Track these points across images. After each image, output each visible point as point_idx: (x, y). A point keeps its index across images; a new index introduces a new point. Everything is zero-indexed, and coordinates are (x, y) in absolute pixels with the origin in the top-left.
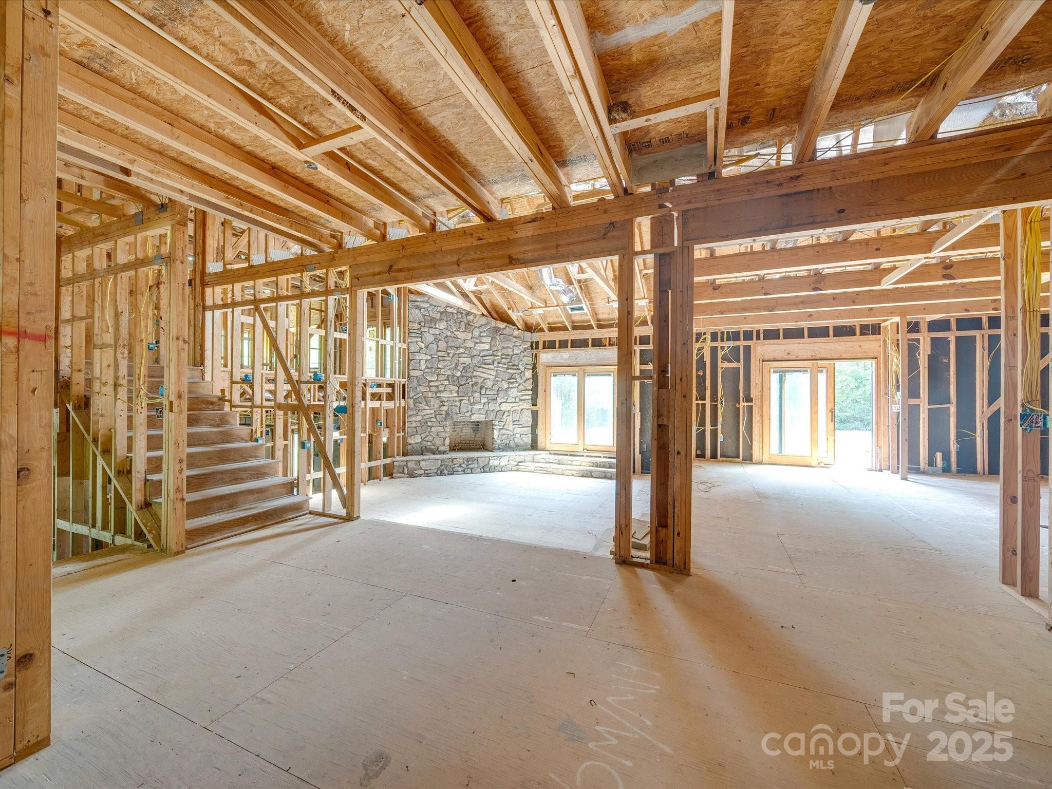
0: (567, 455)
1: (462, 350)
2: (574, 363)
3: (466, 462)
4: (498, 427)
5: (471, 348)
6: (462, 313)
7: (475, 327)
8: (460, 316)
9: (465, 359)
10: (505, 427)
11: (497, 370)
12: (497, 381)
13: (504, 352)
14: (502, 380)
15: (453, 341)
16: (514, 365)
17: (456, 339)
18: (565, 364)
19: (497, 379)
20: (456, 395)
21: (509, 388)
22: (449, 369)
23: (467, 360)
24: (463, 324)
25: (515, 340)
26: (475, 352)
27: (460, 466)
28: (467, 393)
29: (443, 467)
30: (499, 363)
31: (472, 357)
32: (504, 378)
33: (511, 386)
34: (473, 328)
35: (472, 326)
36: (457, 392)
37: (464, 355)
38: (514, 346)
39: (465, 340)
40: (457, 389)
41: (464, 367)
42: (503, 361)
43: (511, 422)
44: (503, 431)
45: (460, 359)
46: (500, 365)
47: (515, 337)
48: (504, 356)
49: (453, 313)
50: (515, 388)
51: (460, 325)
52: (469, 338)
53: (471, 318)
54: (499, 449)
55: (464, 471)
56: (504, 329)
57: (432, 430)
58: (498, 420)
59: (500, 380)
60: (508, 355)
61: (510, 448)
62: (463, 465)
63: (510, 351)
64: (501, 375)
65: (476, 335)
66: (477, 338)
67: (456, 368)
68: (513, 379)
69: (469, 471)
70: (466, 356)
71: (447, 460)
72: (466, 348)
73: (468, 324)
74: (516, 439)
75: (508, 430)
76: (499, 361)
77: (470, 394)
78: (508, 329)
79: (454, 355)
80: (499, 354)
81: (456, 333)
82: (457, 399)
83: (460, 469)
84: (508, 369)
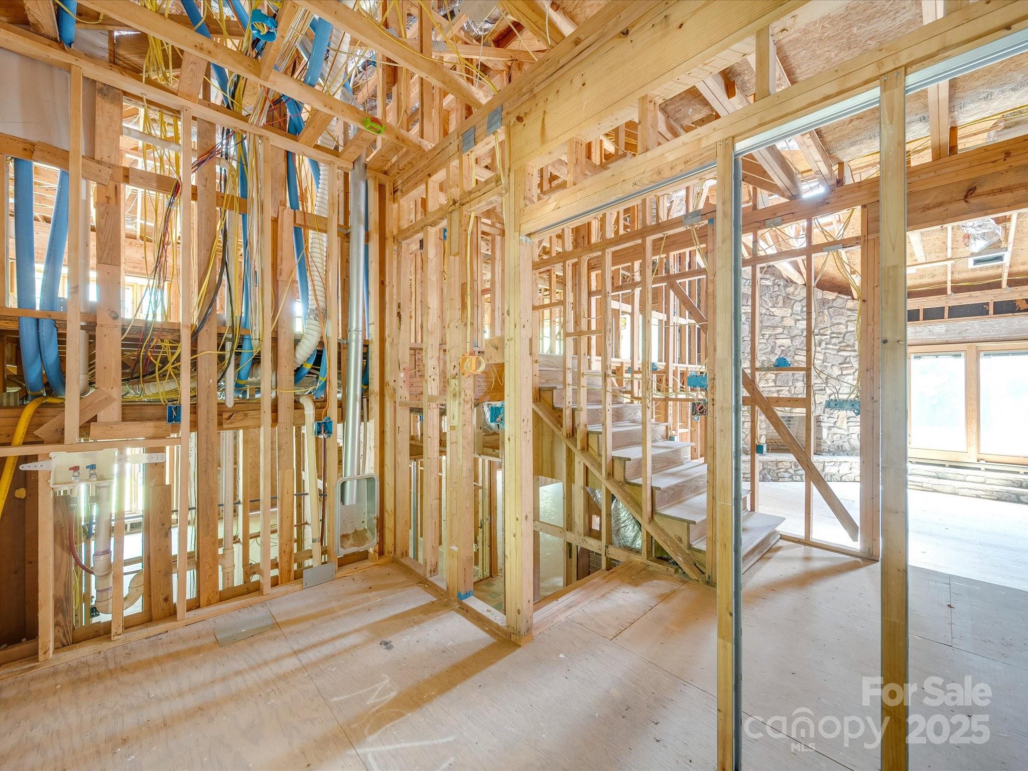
0: (944, 466)
1: (780, 330)
2: (959, 339)
3: (793, 467)
4: (828, 425)
5: (790, 327)
6: (779, 285)
7: (796, 301)
8: (776, 288)
9: (784, 341)
10: (837, 425)
11: (825, 353)
12: (826, 366)
13: (835, 329)
14: (833, 365)
15: (768, 320)
16: (848, 346)
17: (772, 318)
18: (938, 341)
19: (825, 364)
20: (773, 384)
21: (842, 375)
22: (764, 354)
23: (787, 342)
24: (780, 298)
25: (849, 313)
26: (796, 332)
27: (786, 471)
28: (788, 382)
29: (765, 471)
30: (827, 344)
31: (792, 338)
32: (834, 363)
33: (844, 373)
34: (793, 301)
35: (791, 299)
36: (775, 381)
37: (783, 336)
38: (848, 321)
39: (783, 317)
40: (774, 378)
41: (783, 351)
42: (834, 341)
43: (846, 421)
44: (835, 430)
45: (777, 341)
46: (830, 346)
47: (849, 310)
48: (835, 335)
49: (768, 286)
50: (850, 374)
51: (777, 300)
52: (789, 315)
53: (791, 289)
54: (829, 451)
55: (791, 477)
56: (834, 300)
58: (828, 415)
59: (830, 365)
60: (840, 333)
61: (843, 451)
62: (790, 470)
63: (842, 329)
64: (831, 359)
65: (797, 311)
66: (798, 314)
67: (772, 352)
68: (848, 363)
69: (798, 478)
70: (785, 336)
71: (770, 463)
72: (784, 328)
73: (787, 298)
74: (852, 440)
75: (840, 428)
76: (828, 341)
77: (790, 384)
78: (839, 300)
79: (770, 336)
80: (829, 332)
81: (772, 310)
82: (774, 389)
83: (787, 475)
84: (839, 350)
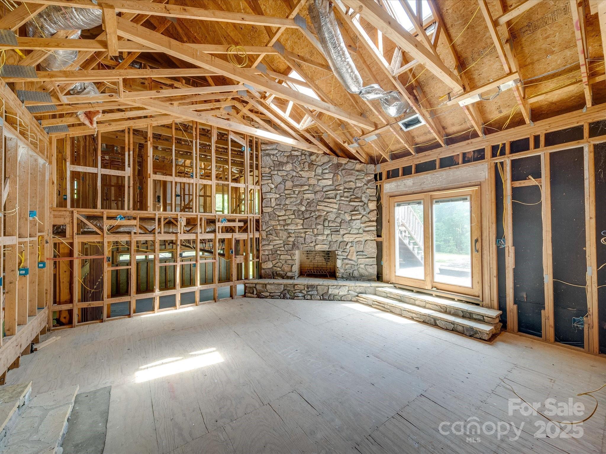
1: (306, 187)
2: (419, 190)
3: (306, 289)
4: (342, 257)
5: (314, 185)
6: (305, 155)
7: (319, 166)
8: (303, 157)
9: (309, 195)
10: (349, 257)
11: (340, 204)
12: (340, 213)
13: (347, 186)
14: (345, 213)
15: (297, 180)
16: (357, 198)
17: (300, 178)
18: (409, 192)
19: (339, 212)
20: (301, 227)
21: (351, 220)
22: (295, 205)
23: (311, 196)
24: (306, 164)
25: (357, 173)
26: (318, 188)
27: (301, 292)
28: (311, 225)
29: (286, 292)
30: (341, 197)
31: (316, 193)
32: (346, 211)
33: (353, 218)
34: (315, 166)
35: (315, 165)
36: (303, 225)
37: (307, 192)
38: (356, 179)
39: (309, 178)
40: (302, 222)
41: (308, 203)
42: (346, 194)
43: (355, 253)
44: (346, 261)
45: (304, 195)
46: (343, 198)
47: (358, 171)
48: (346, 190)
49: (297, 156)
50: (359, 219)
51: (303, 165)
52: (313, 176)
53: (313, 157)
54: (343, 278)
55: (304, 296)
56: (346, 164)
57: (281, 258)
58: (342, 250)
59: (343, 212)
60: (351, 189)
61: (354, 277)
62: (303, 291)
63: (352, 185)
64: (343, 208)
65: (319, 173)
66: (319, 176)
67: (301, 203)
68: (356, 211)
69: (309, 297)
70: (310, 192)
71: (289, 286)
72: (309, 185)
73: (311, 164)
74: (360, 269)
75: (350, 260)
76: (342, 195)
77: (314, 227)
78: (350, 164)
79: (299, 192)
80: (342, 188)
81: (301, 173)
82: (302, 231)
83: (300, 295)
84: (350, 201)
